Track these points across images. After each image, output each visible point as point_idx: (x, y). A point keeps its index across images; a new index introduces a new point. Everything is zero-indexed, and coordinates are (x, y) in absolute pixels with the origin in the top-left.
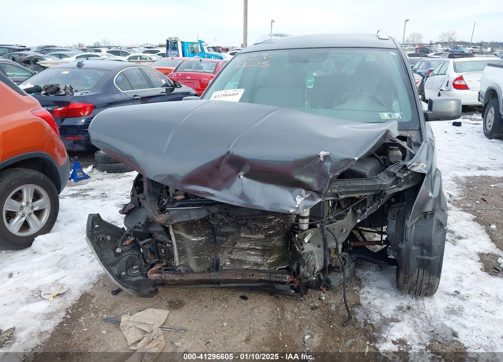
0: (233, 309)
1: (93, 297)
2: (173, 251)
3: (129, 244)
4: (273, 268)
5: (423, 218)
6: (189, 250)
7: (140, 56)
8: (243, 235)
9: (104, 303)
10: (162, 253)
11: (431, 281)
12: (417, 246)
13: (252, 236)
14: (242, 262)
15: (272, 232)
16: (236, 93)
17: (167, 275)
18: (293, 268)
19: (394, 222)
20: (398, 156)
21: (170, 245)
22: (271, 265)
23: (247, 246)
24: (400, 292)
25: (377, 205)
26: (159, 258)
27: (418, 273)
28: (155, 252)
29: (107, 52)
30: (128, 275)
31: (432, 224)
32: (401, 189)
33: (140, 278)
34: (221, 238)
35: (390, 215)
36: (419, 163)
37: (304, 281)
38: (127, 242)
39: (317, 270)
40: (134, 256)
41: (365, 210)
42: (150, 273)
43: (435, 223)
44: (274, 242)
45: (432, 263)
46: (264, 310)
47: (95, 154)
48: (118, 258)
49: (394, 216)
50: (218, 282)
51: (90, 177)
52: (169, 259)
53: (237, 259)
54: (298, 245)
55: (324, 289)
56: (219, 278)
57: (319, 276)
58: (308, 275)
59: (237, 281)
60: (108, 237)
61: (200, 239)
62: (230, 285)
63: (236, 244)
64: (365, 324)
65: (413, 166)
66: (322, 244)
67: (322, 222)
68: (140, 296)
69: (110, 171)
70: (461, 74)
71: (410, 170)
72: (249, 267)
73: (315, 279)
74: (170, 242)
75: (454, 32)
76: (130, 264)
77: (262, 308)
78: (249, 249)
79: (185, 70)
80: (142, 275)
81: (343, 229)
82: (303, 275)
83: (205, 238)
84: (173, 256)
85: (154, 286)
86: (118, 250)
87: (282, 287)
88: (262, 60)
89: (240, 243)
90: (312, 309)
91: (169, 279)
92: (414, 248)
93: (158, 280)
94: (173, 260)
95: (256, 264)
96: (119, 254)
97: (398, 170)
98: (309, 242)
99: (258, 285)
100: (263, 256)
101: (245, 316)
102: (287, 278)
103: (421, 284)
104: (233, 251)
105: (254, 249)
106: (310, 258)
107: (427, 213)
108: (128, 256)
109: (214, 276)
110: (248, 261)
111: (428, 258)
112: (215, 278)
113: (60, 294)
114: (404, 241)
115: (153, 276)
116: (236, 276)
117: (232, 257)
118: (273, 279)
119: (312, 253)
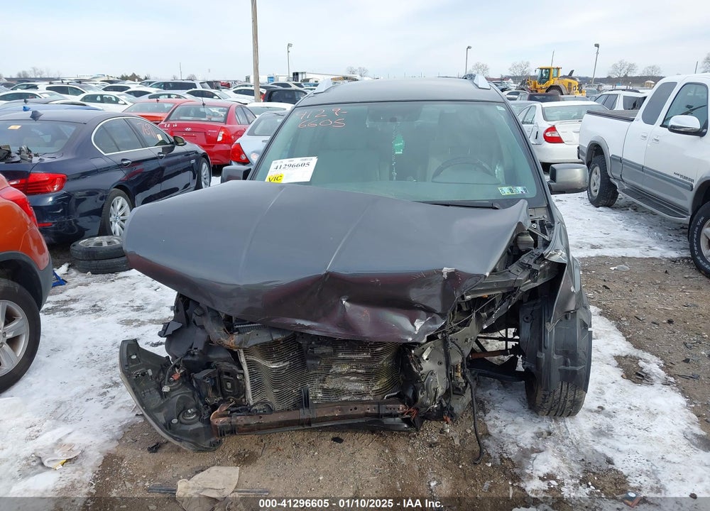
0: (326, 457)
1: (122, 459)
2: (245, 385)
3: (178, 379)
4: (380, 397)
5: (563, 319)
6: (266, 382)
7: (101, 96)
8: (341, 356)
9: (141, 466)
10: (227, 389)
11: (576, 396)
12: (560, 355)
13: (353, 356)
14: (339, 392)
15: (380, 349)
16: (306, 162)
17: (238, 418)
18: (408, 394)
19: (528, 325)
20: (529, 243)
21: (241, 376)
22: (377, 392)
23: (345, 369)
24: (535, 414)
25: (507, 306)
26: (223, 395)
27: (562, 389)
28: (218, 388)
29: (48, 89)
30: (181, 423)
31: (576, 326)
32: (537, 284)
33: (199, 425)
34: (313, 362)
35: (521, 317)
36: (557, 250)
37: (422, 410)
38: (176, 377)
39: (439, 395)
40: (187, 395)
41: (493, 313)
42: (213, 419)
43: (578, 324)
44: (381, 362)
45: (578, 374)
46: (368, 454)
47: (72, 247)
48: (166, 400)
49: (527, 318)
50: (309, 422)
51: (66, 282)
52: (238, 396)
53: (333, 389)
54: (415, 364)
55: (449, 419)
56: (311, 416)
57: (440, 402)
58: (428, 402)
59: (334, 418)
60: (150, 372)
61: (281, 365)
62: (324, 425)
63: (331, 368)
64: (502, 459)
65: (551, 255)
66: (443, 360)
67: (444, 332)
68: (199, 451)
69: (96, 272)
70: (552, 123)
71: (547, 260)
72: (348, 398)
73: (436, 406)
74: (241, 371)
75: (528, 63)
76: (181, 406)
77: (365, 452)
78: (349, 374)
79: (182, 118)
80: (201, 420)
81: (467, 339)
82: (422, 403)
83: (288, 363)
84: (244, 391)
85: (221, 435)
86: (166, 389)
87: (391, 420)
88: (332, 117)
89: (337, 367)
90: (431, 446)
91: (242, 424)
92: (555, 357)
93: (226, 426)
94: (245, 397)
95: (359, 393)
96: (166, 394)
97: (533, 260)
98: (427, 359)
99: (361, 421)
100: (367, 381)
101: (345, 464)
102: (401, 408)
103: (565, 401)
104: (327, 378)
105: (356, 374)
106: (429, 379)
107: (569, 312)
108: (179, 396)
109: (303, 414)
110: (347, 390)
111: (574, 368)
112: (305, 417)
113: (70, 460)
114: (543, 349)
115: (218, 421)
116: (333, 411)
117: (326, 386)
118: (383, 411)
119: (432, 373)
